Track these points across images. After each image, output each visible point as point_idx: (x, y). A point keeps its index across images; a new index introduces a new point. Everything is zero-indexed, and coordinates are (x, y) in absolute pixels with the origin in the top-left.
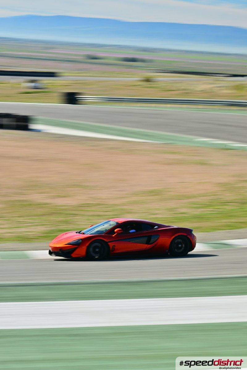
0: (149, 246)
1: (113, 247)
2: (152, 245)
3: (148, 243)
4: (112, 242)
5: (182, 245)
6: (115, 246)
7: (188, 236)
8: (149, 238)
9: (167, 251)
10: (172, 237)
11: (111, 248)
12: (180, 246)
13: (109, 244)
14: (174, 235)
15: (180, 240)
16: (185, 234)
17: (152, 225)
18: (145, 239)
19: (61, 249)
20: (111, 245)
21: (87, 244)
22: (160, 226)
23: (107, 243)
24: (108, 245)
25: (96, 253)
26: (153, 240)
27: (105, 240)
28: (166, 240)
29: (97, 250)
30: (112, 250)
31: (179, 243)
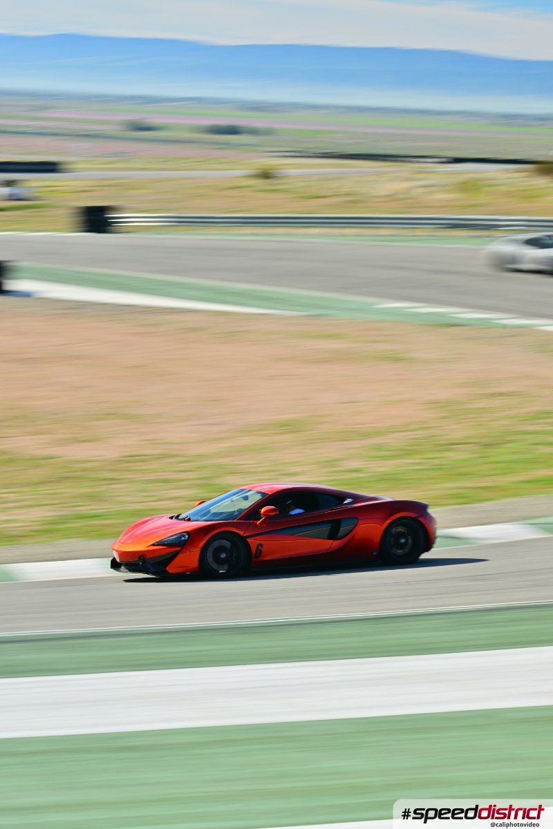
0: (336, 544)
1: (258, 547)
2: (343, 540)
3: (333, 536)
4: (255, 538)
5: (407, 539)
6: (261, 545)
7: (420, 519)
8: (336, 525)
9: (375, 553)
10: (385, 522)
11: (254, 551)
12: (403, 541)
13: (250, 540)
14: (390, 516)
15: (401, 529)
16: (413, 515)
17: (339, 497)
18: (326, 529)
19: (141, 555)
20: (253, 543)
21: (202, 544)
22: (356, 498)
23: (244, 539)
24: (247, 545)
25: (220, 562)
26: (343, 529)
27: (241, 533)
28: (372, 529)
29: (223, 556)
30: (255, 555)
31: (401, 535)
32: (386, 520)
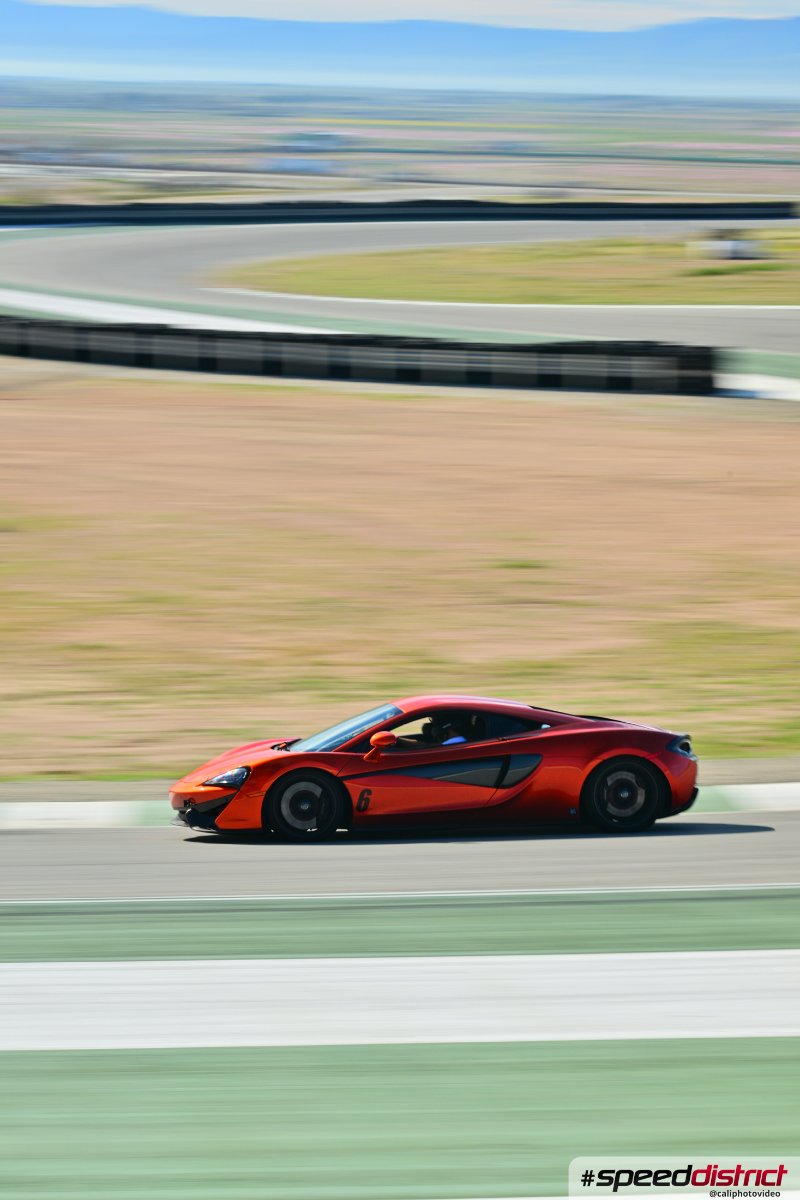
0: (500, 794)
1: (363, 792)
2: (512, 789)
3: (498, 785)
5: (633, 793)
6: (368, 792)
8: (506, 765)
9: (572, 812)
10: (589, 762)
11: (355, 801)
12: (625, 795)
13: (348, 784)
15: (629, 776)
16: (641, 753)
18: (493, 770)
20: (355, 788)
21: (267, 786)
22: (557, 721)
23: (338, 781)
24: (345, 791)
25: (304, 816)
26: (514, 773)
27: (334, 772)
28: (566, 776)
29: (305, 807)
30: (358, 808)
31: (623, 785)
32: (591, 760)
